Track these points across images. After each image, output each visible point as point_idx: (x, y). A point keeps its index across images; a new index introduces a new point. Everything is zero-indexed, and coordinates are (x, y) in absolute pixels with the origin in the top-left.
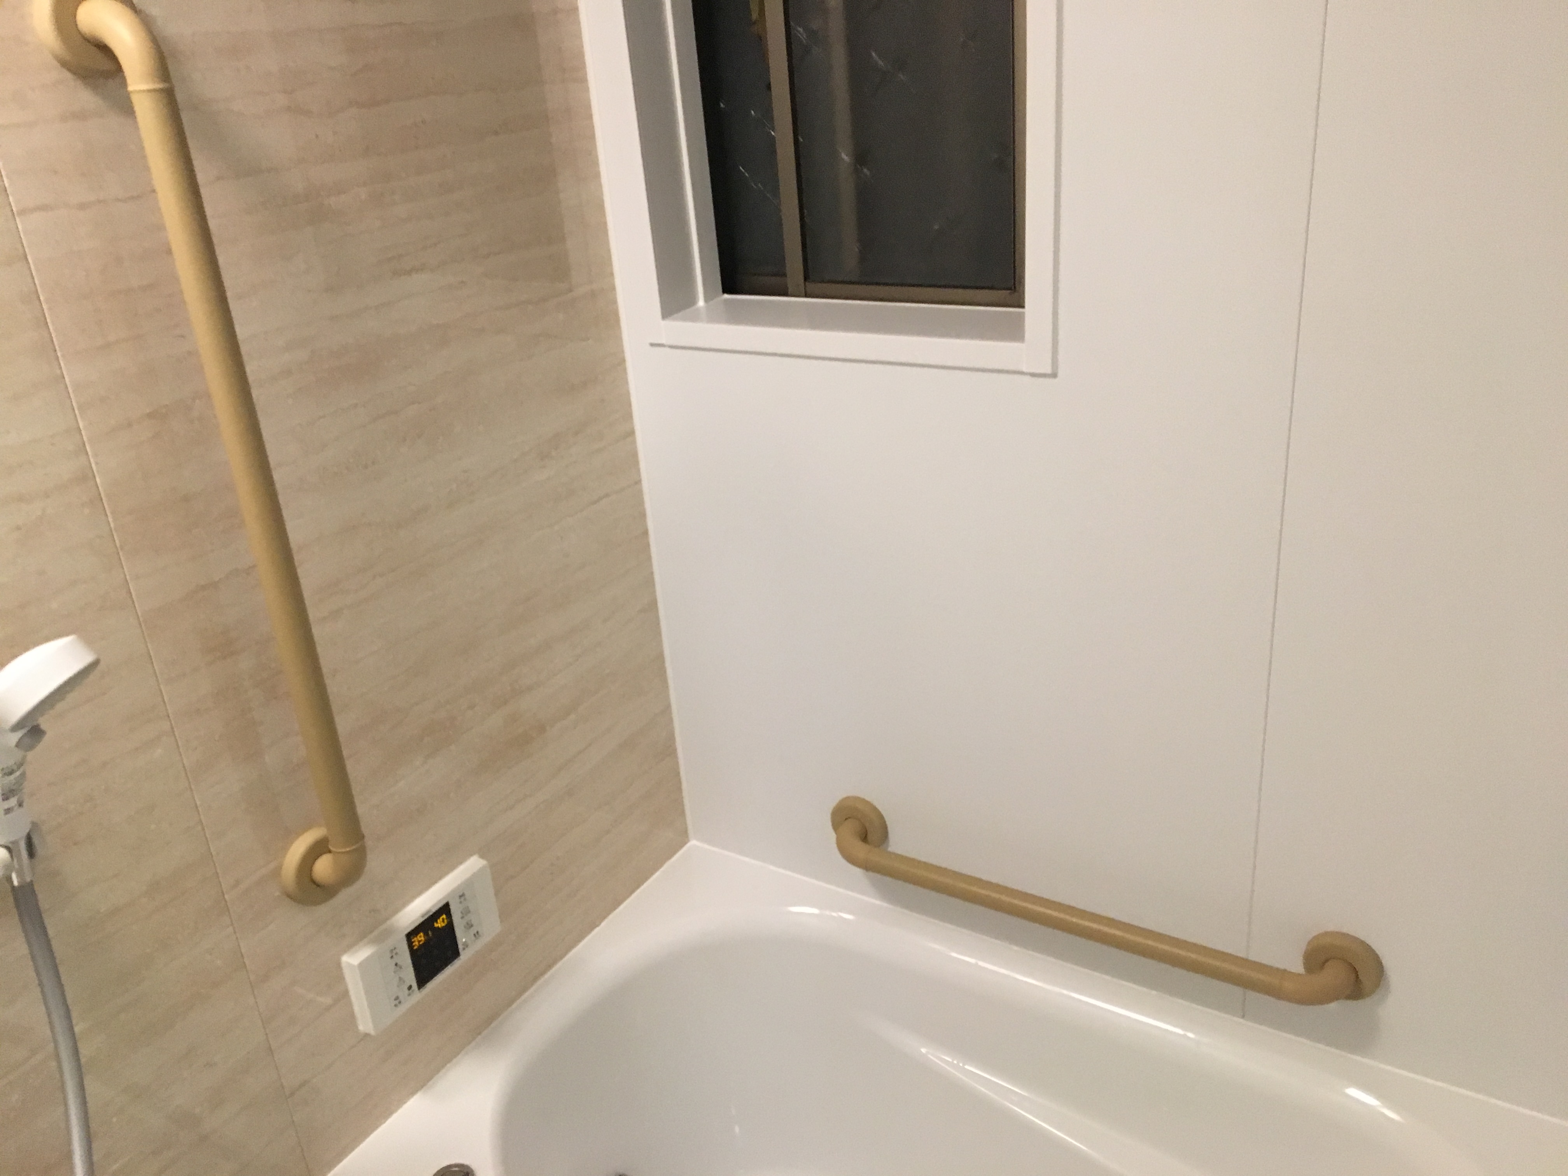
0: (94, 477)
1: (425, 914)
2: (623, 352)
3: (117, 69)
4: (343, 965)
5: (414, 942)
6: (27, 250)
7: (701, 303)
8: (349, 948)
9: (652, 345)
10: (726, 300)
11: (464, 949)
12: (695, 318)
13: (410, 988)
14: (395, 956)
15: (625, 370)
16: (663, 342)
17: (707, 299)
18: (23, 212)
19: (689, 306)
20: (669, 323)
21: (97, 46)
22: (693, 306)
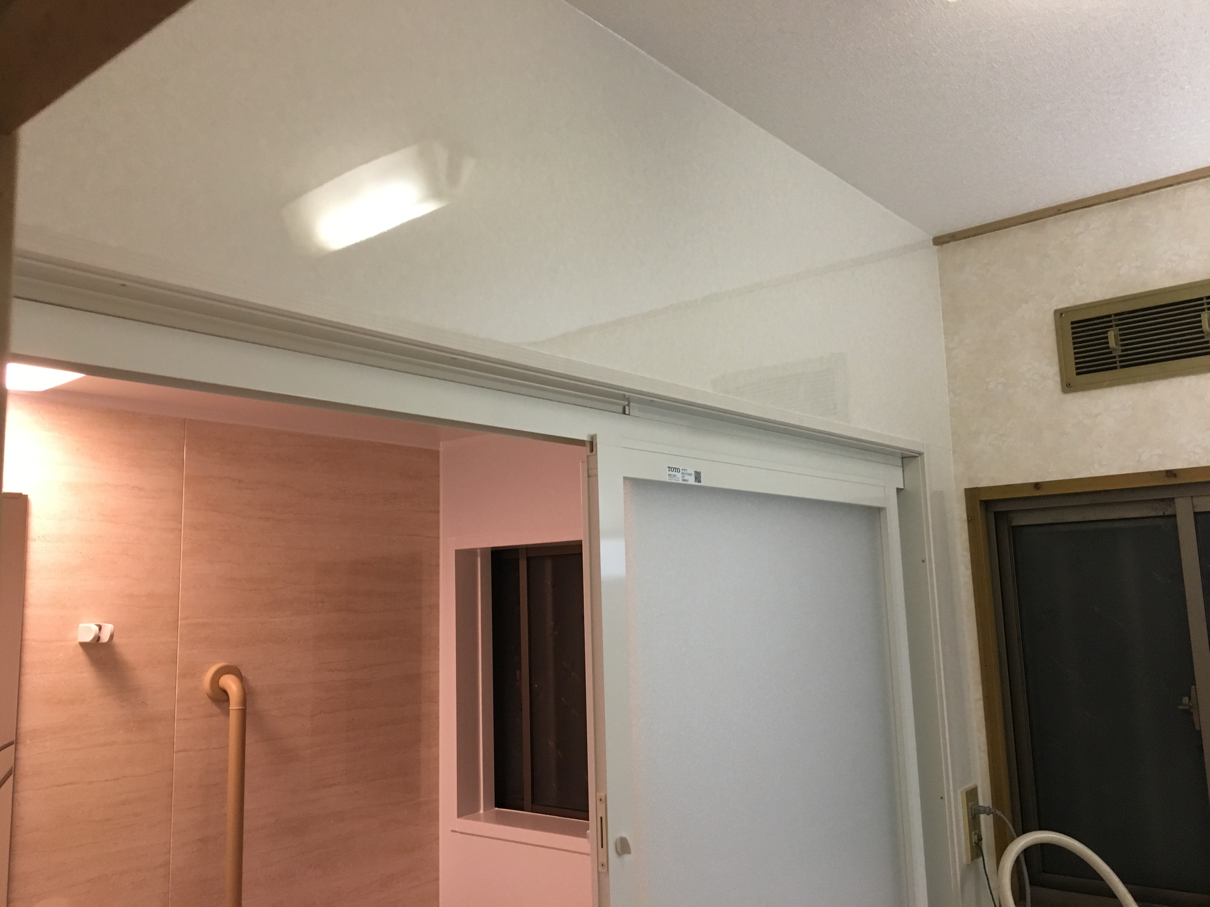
0: (170, 865)
2: (438, 834)
3: (228, 700)
6: (174, 766)
7: (482, 811)
9: (453, 831)
10: (496, 811)
12: (478, 819)
15: (438, 844)
16: (457, 830)
17: (484, 810)
18: (177, 752)
19: (477, 812)
20: (461, 820)
21: (223, 691)
22: (478, 813)
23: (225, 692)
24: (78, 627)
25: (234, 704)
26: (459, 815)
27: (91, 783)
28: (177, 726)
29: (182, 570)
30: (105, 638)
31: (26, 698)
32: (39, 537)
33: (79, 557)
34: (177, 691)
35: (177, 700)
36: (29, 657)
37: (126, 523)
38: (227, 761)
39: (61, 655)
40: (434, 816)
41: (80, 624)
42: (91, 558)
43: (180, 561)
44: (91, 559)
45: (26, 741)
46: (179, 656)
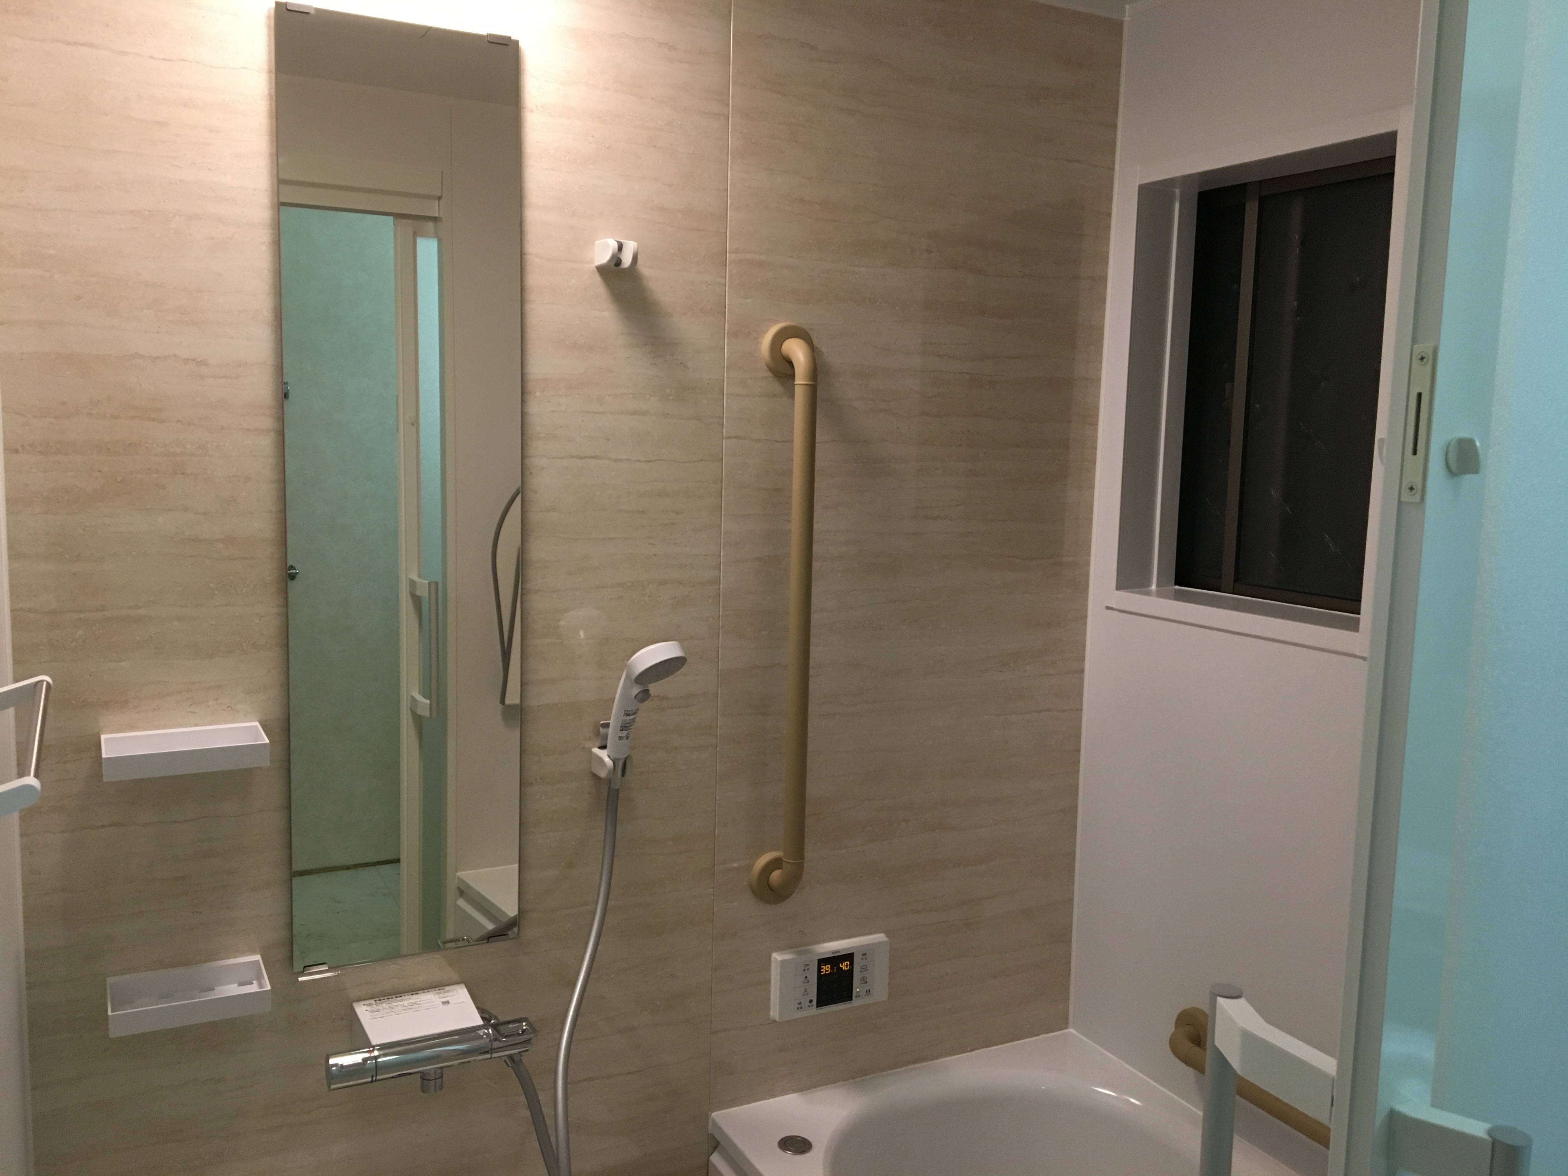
0: (720, 584)
1: (836, 952)
2: (1086, 611)
4: (772, 959)
5: (823, 968)
6: (724, 457)
7: (1154, 587)
8: (779, 949)
9: (1108, 608)
10: (1176, 590)
11: (856, 997)
12: (1148, 594)
13: (811, 1001)
14: (806, 970)
15: (1085, 624)
16: (1114, 606)
17: (1158, 586)
18: (728, 438)
19: (1145, 587)
20: (1121, 593)
21: (787, 361)
22: (1149, 589)
23: (790, 363)
24: (593, 244)
25: (801, 379)
26: (1119, 587)
27: (617, 460)
28: (726, 403)
29: (730, 179)
30: (627, 260)
31: (532, 335)
32: (537, 106)
33: (591, 143)
34: (727, 353)
35: (727, 367)
36: (534, 280)
37: (652, 98)
38: (792, 460)
39: (574, 281)
40: (1081, 587)
41: (595, 241)
42: (607, 146)
43: (728, 165)
44: (608, 148)
45: (536, 392)
46: (728, 305)
